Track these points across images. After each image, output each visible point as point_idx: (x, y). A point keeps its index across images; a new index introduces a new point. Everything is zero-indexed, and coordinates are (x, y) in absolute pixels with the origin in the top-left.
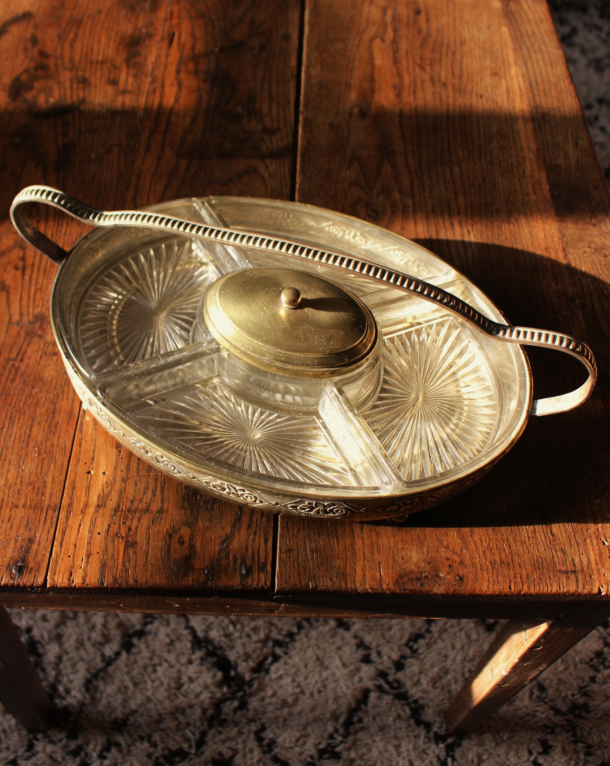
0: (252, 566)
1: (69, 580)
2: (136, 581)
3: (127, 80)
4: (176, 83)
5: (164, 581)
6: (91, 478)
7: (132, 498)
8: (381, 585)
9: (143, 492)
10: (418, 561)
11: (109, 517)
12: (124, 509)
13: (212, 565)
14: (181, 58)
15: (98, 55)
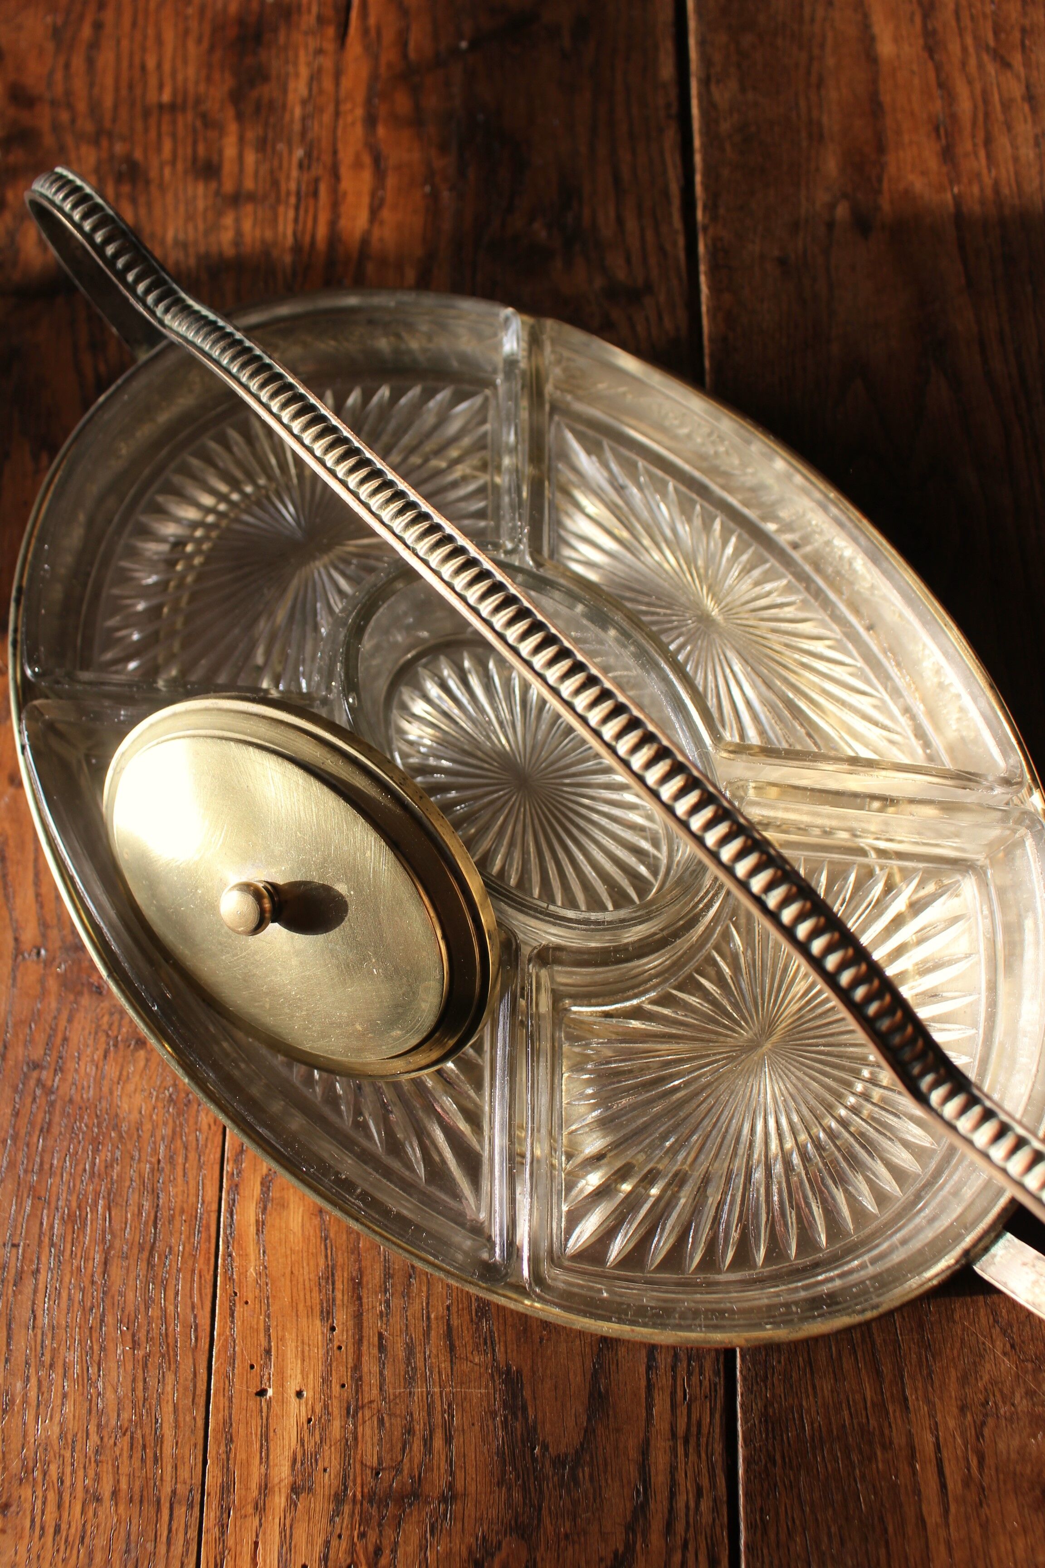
3: (241, 157)
4: (367, 159)
6: (269, 1408)
7: (375, 1464)
9: (400, 1445)
11: (325, 1521)
12: (359, 1496)
14: (374, 77)
15: (161, 87)
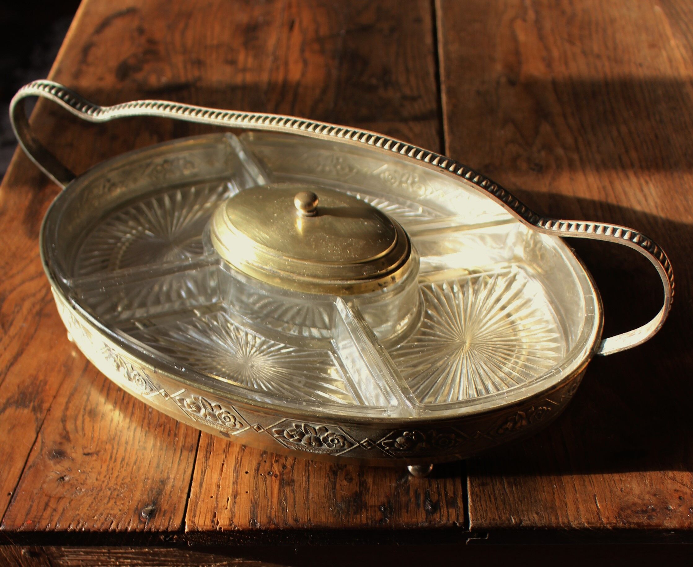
0: (438, 501)
1: (213, 521)
2: (296, 520)
3: (246, 60)
4: (300, 61)
5: (331, 520)
8: (600, 519)
10: (642, 493)
11: (258, 456)
13: (389, 502)
14: (304, 40)
15: (212, 40)
